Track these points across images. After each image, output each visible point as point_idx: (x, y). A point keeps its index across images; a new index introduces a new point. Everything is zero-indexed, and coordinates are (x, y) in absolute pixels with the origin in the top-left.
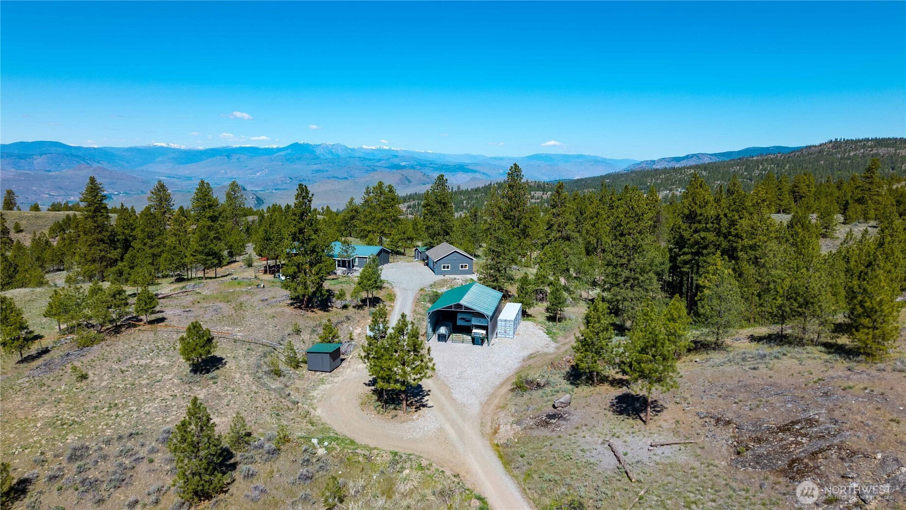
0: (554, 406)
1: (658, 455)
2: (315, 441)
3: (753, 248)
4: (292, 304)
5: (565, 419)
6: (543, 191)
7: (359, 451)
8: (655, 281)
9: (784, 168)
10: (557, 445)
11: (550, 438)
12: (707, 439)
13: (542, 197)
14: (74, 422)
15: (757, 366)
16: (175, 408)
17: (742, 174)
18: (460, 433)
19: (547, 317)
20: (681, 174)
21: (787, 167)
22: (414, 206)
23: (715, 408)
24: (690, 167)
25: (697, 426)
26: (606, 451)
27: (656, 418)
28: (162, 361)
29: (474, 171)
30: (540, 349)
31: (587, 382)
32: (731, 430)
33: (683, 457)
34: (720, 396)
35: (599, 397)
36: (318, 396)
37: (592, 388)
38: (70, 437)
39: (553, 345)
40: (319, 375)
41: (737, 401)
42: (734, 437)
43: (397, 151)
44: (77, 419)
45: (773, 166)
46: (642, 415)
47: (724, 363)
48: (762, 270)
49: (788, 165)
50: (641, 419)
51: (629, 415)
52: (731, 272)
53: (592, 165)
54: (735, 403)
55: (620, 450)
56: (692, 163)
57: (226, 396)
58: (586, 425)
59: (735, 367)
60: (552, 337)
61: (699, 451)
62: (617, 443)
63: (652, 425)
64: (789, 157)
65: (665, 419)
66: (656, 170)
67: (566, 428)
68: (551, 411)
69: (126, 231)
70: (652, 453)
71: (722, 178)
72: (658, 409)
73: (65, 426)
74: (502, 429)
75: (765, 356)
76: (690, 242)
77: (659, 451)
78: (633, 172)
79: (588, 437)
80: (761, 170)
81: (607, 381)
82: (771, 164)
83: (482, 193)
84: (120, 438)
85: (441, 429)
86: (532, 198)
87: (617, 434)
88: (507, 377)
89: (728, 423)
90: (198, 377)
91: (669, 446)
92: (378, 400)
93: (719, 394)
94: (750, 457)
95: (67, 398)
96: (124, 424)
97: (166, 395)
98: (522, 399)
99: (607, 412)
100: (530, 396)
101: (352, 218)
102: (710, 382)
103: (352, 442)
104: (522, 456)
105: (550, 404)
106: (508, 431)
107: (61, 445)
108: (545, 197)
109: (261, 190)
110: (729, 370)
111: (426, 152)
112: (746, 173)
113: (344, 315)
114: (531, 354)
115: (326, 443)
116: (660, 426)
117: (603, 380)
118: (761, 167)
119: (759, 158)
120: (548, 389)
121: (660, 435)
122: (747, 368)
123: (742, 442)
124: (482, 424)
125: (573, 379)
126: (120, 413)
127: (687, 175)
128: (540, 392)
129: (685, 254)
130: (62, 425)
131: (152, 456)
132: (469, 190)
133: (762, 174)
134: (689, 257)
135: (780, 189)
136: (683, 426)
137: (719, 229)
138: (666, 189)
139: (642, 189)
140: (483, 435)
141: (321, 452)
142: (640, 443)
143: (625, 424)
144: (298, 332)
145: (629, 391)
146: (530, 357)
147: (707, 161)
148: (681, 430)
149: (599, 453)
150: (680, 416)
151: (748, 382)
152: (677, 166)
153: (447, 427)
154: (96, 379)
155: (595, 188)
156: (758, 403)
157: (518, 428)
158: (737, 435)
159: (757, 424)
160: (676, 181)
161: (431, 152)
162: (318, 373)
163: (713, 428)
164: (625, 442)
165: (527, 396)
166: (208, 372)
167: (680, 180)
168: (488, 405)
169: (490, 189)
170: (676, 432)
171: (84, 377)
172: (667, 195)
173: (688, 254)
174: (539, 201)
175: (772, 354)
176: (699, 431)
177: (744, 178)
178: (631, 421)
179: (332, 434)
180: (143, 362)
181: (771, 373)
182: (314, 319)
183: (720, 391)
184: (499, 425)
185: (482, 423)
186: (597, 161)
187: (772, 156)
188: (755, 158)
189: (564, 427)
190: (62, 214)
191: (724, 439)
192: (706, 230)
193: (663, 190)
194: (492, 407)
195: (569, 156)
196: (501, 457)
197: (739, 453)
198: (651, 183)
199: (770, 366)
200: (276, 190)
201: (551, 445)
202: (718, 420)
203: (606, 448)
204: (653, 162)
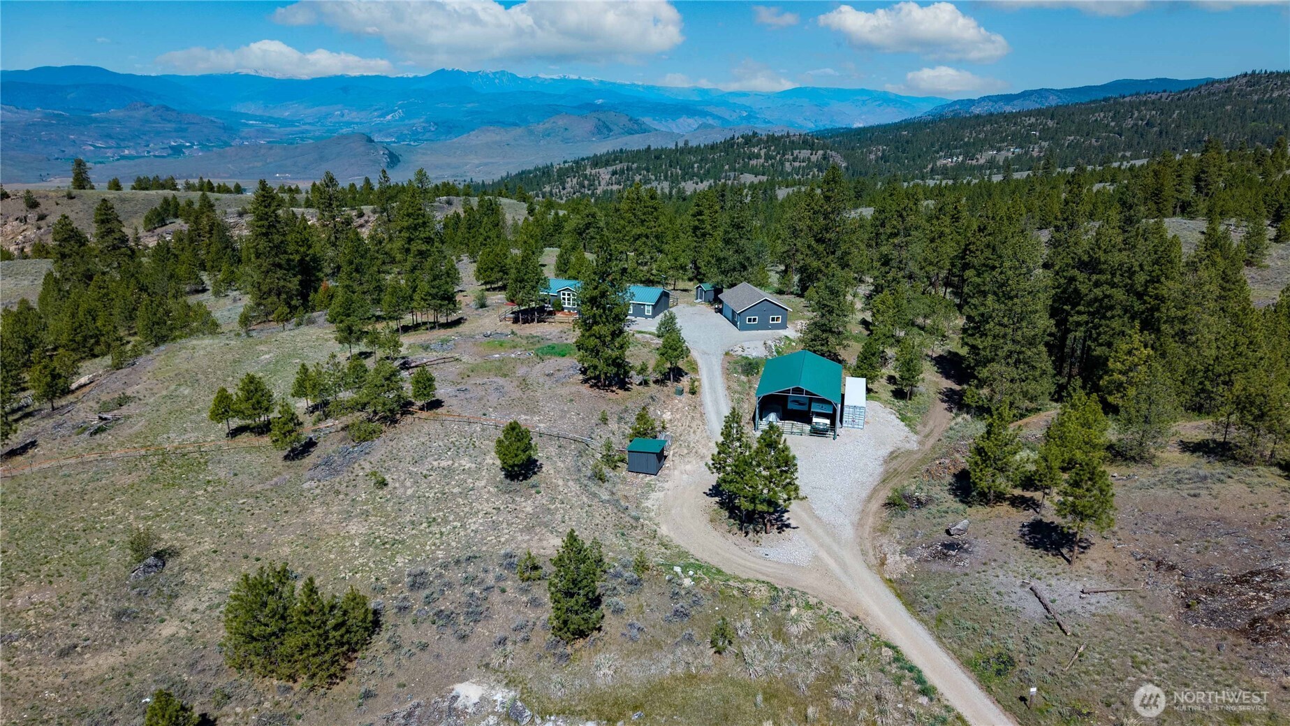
0: (948, 532)
1: (1092, 604)
2: (678, 569)
3: (1183, 320)
4: (585, 381)
5: (966, 551)
6: (812, 149)
7: (731, 583)
8: (1045, 355)
9: (1170, 117)
10: (965, 584)
11: (954, 576)
12: (1149, 587)
13: (809, 158)
14: (395, 542)
15: (1197, 491)
16: (504, 525)
17: (1107, 125)
18: (844, 566)
19: (892, 391)
20: (1015, 124)
21: (1175, 116)
22: (622, 172)
23: (1153, 547)
24: (1029, 114)
25: (1133, 569)
26: (1028, 596)
27: (1081, 556)
28: (466, 463)
29: (704, 114)
30: (900, 445)
31: (981, 501)
32: (1176, 577)
33: (1122, 608)
34: (1157, 532)
35: (999, 522)
36: (655, 508)
37: (989, 509)
38: (400, 560)
39: (914, 437)
40: (642, 479)
41: (1179, 539)
42: (1181, 586)
43: (589, 82)
44: (397, 537)
45: (1154, 112)
46: (1065, 551)
47: (1155, 485)
48: (1191, 349)
49: (1177, 112)
50: (1062, 555)
51: (1046, 549)
52: (1152, 352)
53: (879, 105)
54: (1177, 542)
55: (1046, 596)
56: (1031, 105)
57: (556, 509)
58: (995, 560)
59: (1170, 491)
60: (909, 426)
61: (1140, 601)
62: (1040, 586)
63: (1077, 565)
64: (1179, 99)
65: (1095, 558)
66: (978, 116)
67: (971, 563)
68: (947, 539)
69: (302, 249)
70: (1085, 602)
71: (1078, 132)
72: (1084, 545)
73: (387, 546)
74: (890, 560)
75: (1205, 478)
76: (1088, 298)
77: (1093, 599)
78: (942, 118)
79: (1001, 577)
80: (1137, 119)
81: (1005, 499)
82: (1151, 110)
83: (721, 151)
84: (458, 562)
85: (816, 557)
86: (795, 160)
87: (1038, 575)
88: (872, 487)
89: (1172, 568)
90: (515, 485)
91: (1104, 594)
92: (730, 517)
93: (1155, 528)
94: (1202, 612)
95: (374, 509)
96: (454, 544)
97: (487, 507)
98: (904, 520)
99: (1018, 544)
100: (913, 517)
101: (588, 226)
102: (1140, 510)
103: (719, 571)
104: (926, 597)
105: (942, 529)
106: (898, 563)
107: (393, 569)
108: (814, 158)
109: (394, 142)
110: (1162, 494)
111: (634, 84)
112: (1113, 124)
113: (648, 395)
114: (892, 453)
115: (691, 573)
116: (1088, 568)
117: (1000, 497)
118: (1136, 114)
119: (1134, 98)
120: (933, 508)
121: (1090, 578)
122: (1184, 494)
123: (1191, 592)
124: (864, 553)
125: (962, 494)
126: (444, 530)
127: (1024, 126)
128: (924, 511)
129: (1079, 313)
130: (384, 544)
131: (502, 584)
132: (702, 146)
133: (1136, 125)
134: (1084, 318)
135: (1179, 176)
136: (1116, 568)
137: (1132, 286)
138: (992, 148)
139: (956, 148)
140: (869, 567)
141: (687, 582)
142: (1068, 588)
143: (1043, 563)
144: (604, 420)
145: (1039, 517)
146: (893, 456)
147: (1053, 101)
148: (1115, 574)
149: (1020, 599)
150: (1111, 555)
151: (1189, 514)
152: (1008, 109)
153: (823, 555)
154: (397, 485)
155: (887, 146)
156: (1206, 544)
157: (911, 560)
158: (1184, 584)
159: (1208, 572)
160: (1007, 136)
161: (640, 83)
162: (641, 475)
163: (1153, 573)
164: (1050, 586)
165: (909, 517)
166: (526, 478)
167: (1014, 134)
168: (862, 526)
169: (732, 146)
170: (1109, 577)
171: (383, 484)
172: (993, 158)
173: (1084, 313)
174: (804, 164)
175: (1213, 475)
176: (1137, 576)
177: (1110, 132)
178: (1050, 558)
179: (692, 561)
180: (444, 464)
181: (1215, 502)
182: (617, 402)
183: (1155, 524)
184: (885, 555)
185: (862, 550)
186: (886, 99)
187: (1153, 97)
188: (1127, 99)
189: (967, 561)
190: (157, 195)
191: (1167, 590)
192: (1113, 285)
193: (988, 150)
194: (867, 529)
195: (845, 91)
196: (898, 596)
197: (1188, 606)
198: (969, 138)
199: (1214, 493)
200: (415, 141)
201: (958, 584)
202: (1159, 564)
203: (1027, 592)
204: (971, 102)
